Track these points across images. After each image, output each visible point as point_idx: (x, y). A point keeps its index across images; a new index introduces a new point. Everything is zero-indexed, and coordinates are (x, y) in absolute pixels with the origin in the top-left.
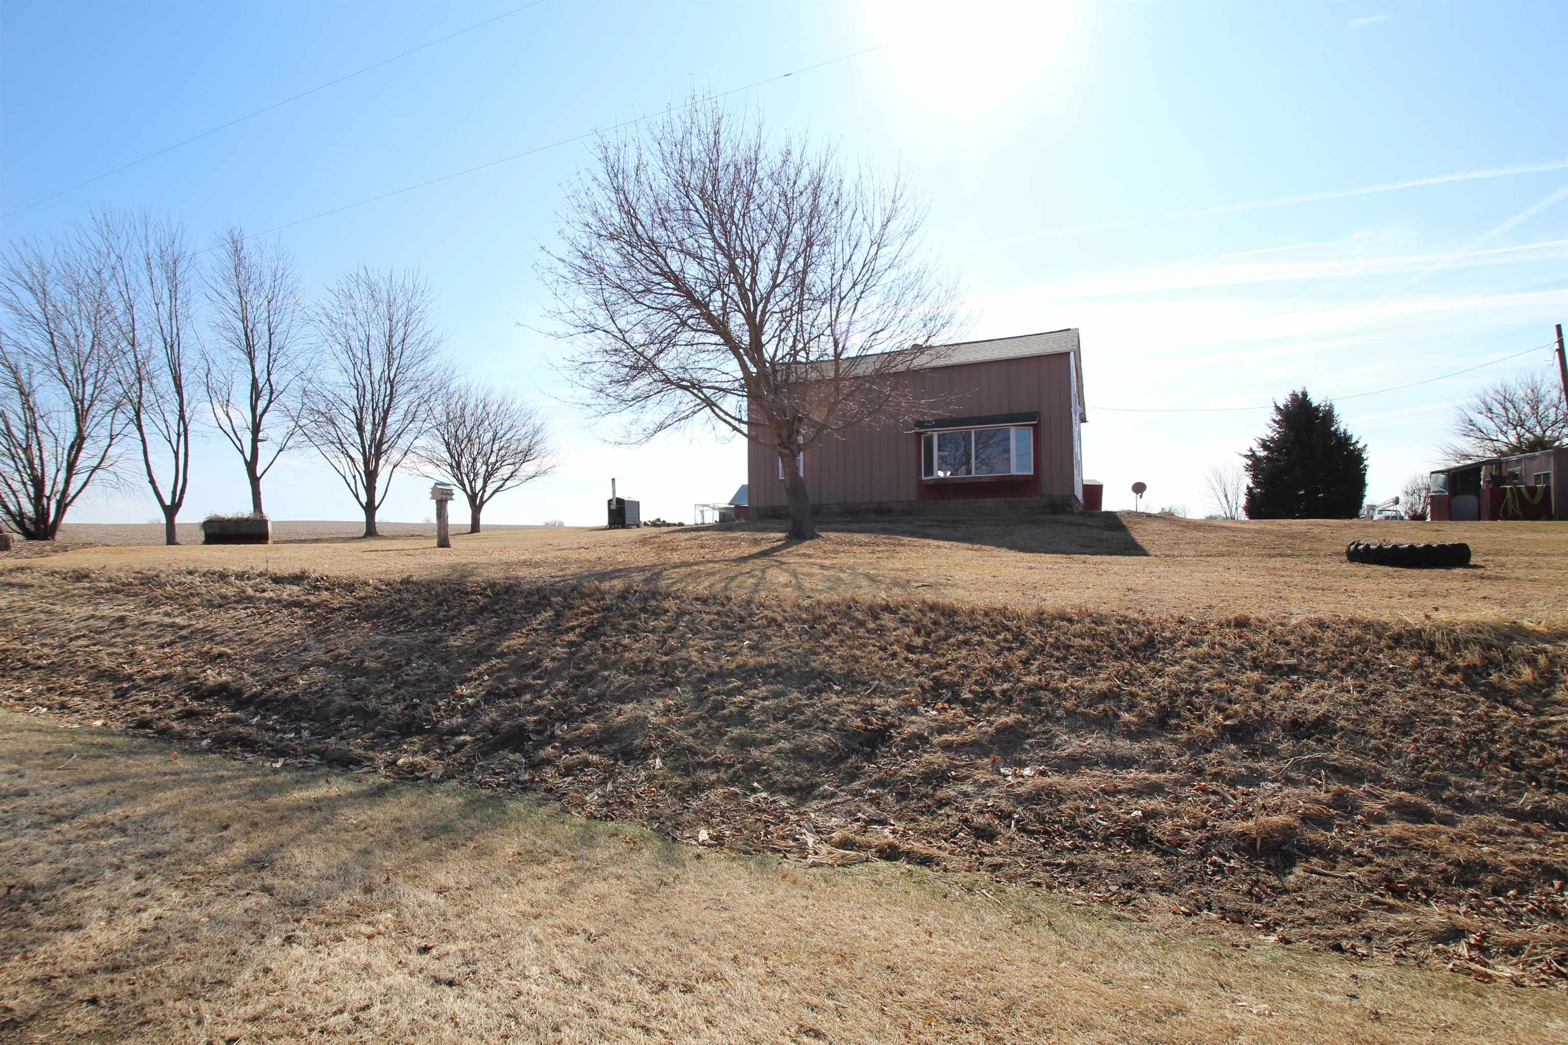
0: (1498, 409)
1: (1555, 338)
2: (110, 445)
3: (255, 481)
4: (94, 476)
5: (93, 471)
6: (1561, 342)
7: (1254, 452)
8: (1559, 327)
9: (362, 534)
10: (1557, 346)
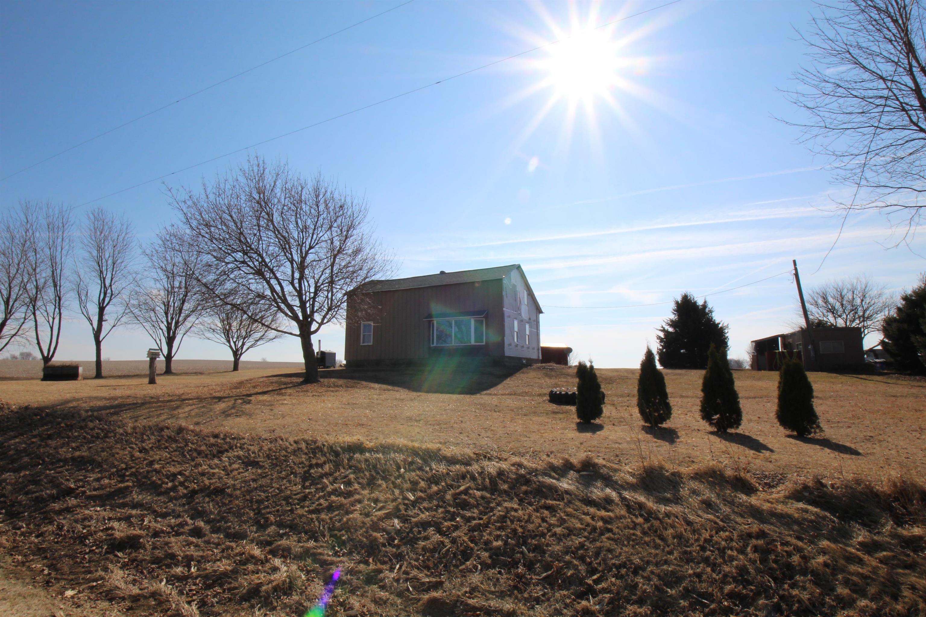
0: (820, 302)
1: (793, 267)
2: (23, 323)
3: (98, 343)
4: (13, 339)
5: (12, 337)
6: (796, 269)
7: (664, 328)
8: (794, 262)
9: (163, 372)
10: (794, 272)
